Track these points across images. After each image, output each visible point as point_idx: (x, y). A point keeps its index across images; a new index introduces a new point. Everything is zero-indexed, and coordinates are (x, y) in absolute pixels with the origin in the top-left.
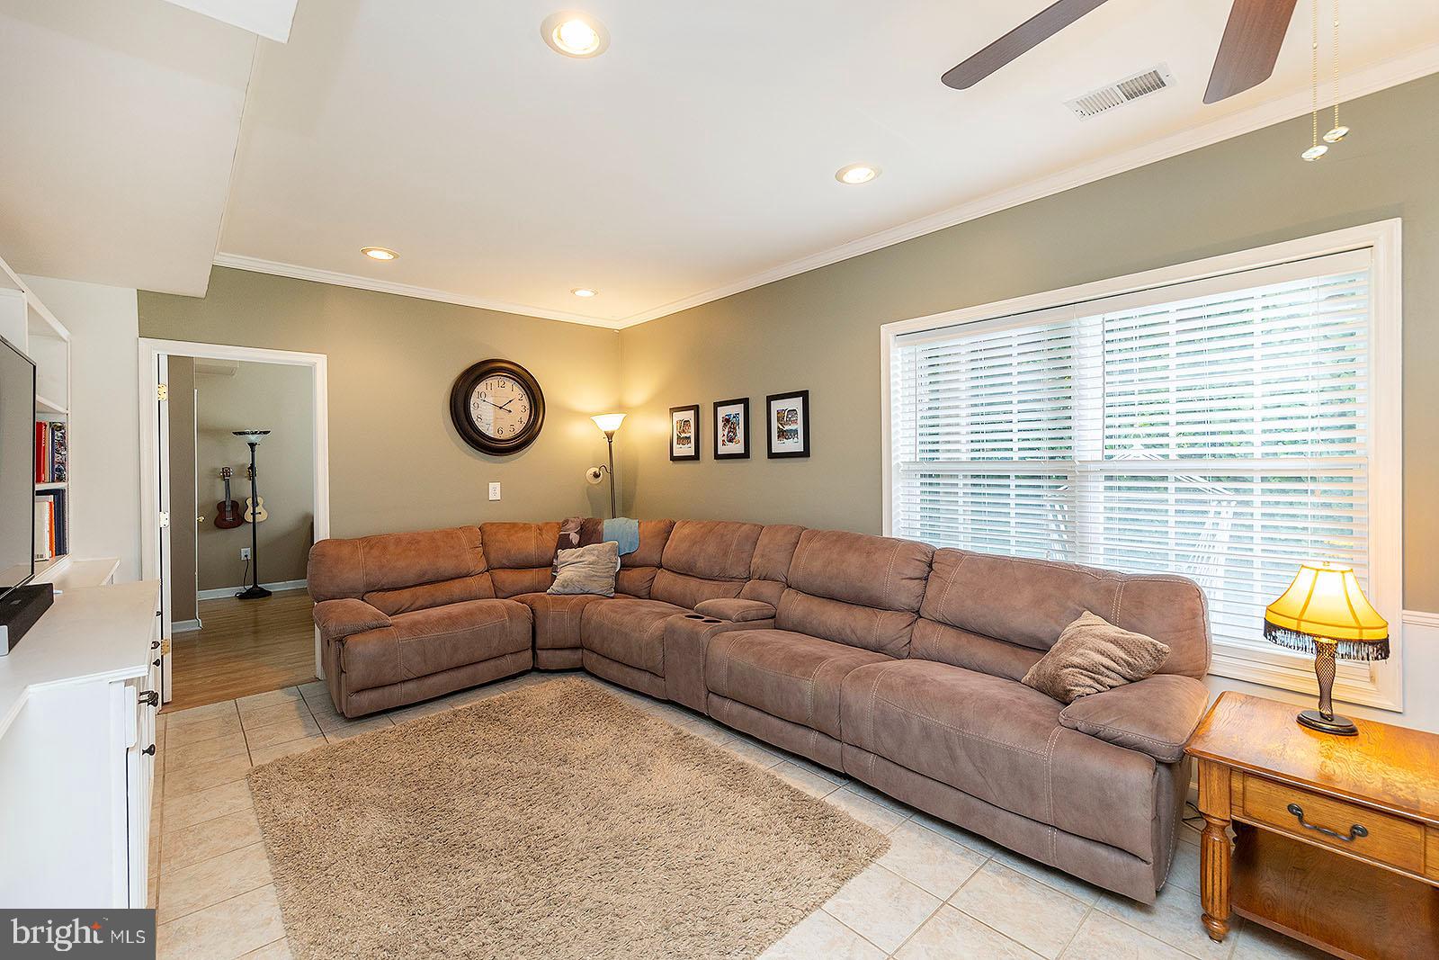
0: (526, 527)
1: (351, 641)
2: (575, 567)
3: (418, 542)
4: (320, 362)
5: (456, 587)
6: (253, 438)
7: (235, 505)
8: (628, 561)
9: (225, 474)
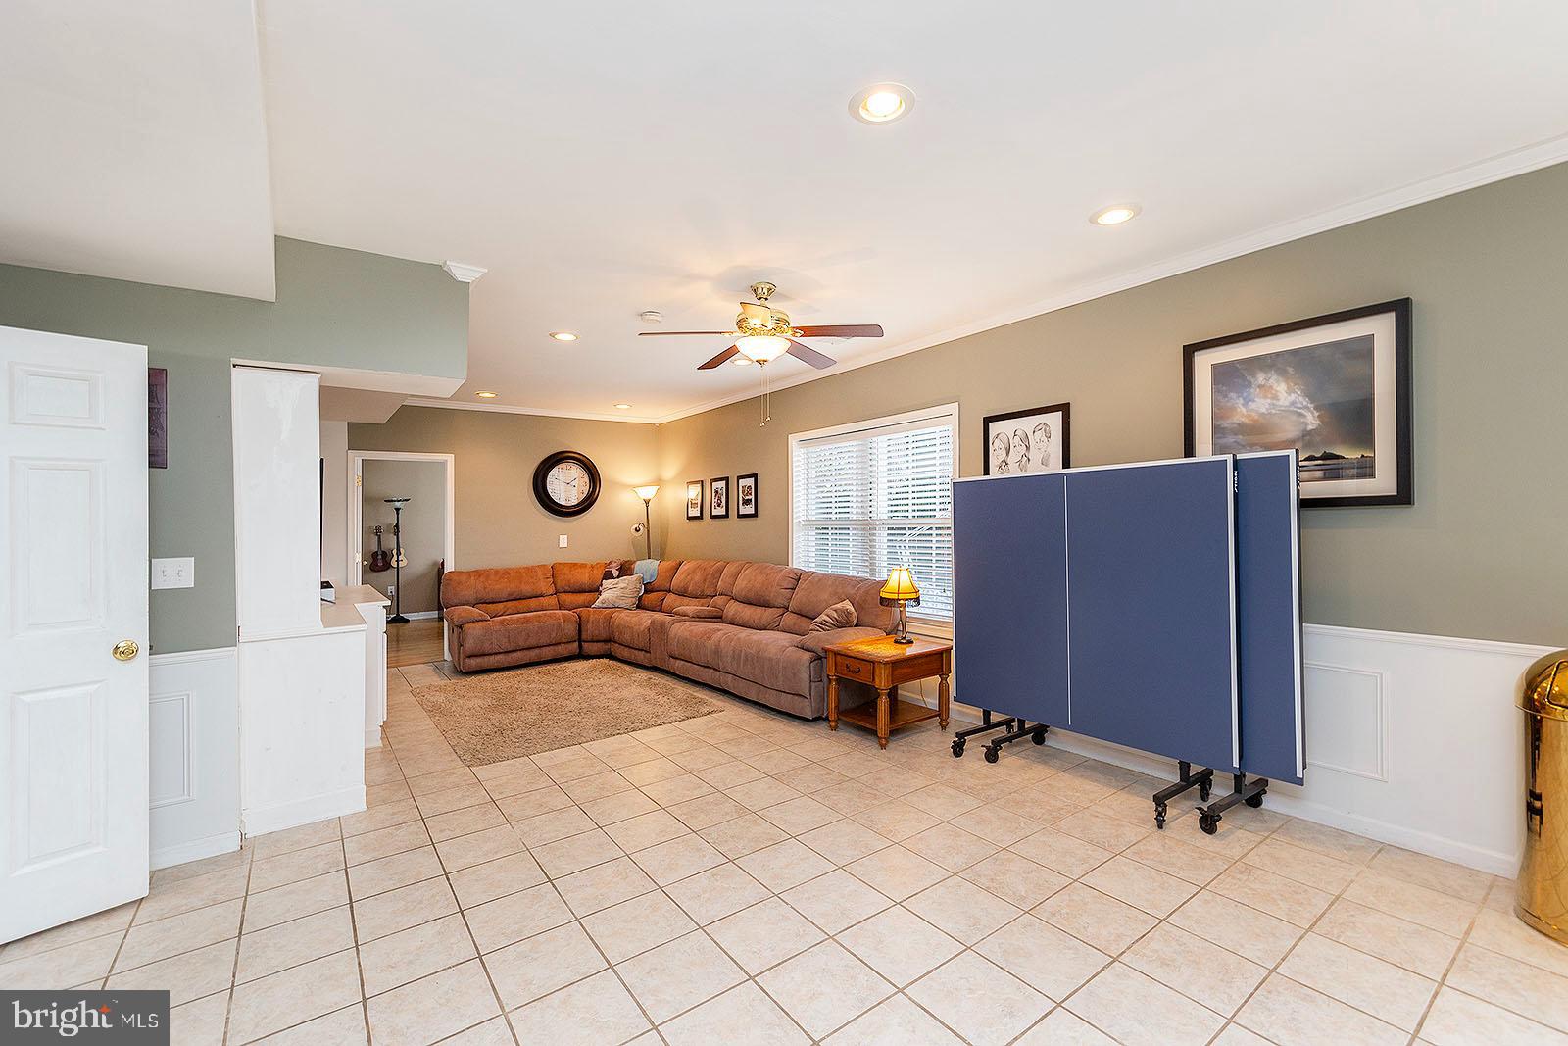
0: (583, 566)
1: (466, 626)
2: (614, 592)
3: (509, 574)
4: (450, 458)
5: (533, 603)
6: (398, 504)
7: (384, 554)
8: (649, 587)
9: (378, 532)
